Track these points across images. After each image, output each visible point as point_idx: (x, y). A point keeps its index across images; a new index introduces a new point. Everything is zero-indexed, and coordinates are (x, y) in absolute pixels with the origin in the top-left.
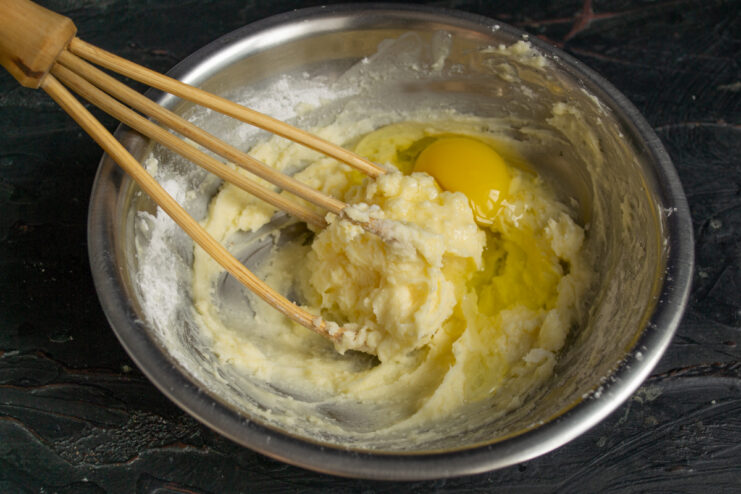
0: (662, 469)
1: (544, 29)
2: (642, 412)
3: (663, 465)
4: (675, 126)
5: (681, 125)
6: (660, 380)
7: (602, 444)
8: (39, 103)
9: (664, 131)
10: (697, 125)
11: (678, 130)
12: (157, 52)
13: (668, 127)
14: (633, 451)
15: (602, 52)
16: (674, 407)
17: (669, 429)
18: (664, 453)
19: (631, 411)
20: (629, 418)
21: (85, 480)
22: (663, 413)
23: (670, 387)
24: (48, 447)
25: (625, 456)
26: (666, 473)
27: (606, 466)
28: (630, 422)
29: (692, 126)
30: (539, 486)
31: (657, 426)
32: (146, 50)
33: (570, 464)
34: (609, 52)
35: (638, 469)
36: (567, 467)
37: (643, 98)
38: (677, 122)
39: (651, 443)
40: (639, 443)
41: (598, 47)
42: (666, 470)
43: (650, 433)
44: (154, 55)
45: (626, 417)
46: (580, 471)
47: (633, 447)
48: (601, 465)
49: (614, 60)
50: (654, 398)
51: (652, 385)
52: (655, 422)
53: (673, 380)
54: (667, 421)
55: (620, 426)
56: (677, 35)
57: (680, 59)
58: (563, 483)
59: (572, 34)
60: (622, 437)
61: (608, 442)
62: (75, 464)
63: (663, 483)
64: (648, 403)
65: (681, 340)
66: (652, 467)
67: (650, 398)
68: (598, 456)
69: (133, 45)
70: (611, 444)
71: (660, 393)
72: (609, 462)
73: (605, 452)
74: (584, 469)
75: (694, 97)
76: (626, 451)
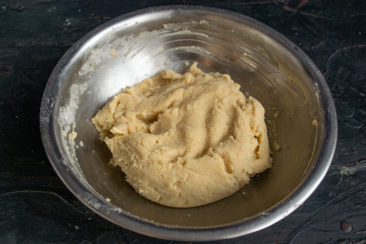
0: (359, 205)
1: (287, 3)
2: (348, 180)
3: (360, 203)
4: (352, 47)
5: (355, 46)
6: (355, 164)
7: (331, 195)
8: (50, 43)
9: (347, 49)
10: (363, 46)
11: (354, 48)
12: (105, 18)
13: (349, 47)
14: (345, 198)
15: (315, 13)
16: (363, 176)
17: (361, 187)
18: (360, 198)
19: (343, 179)
20: (342, 183)
21: (90, 219)
22: (358, 180)
23: (360, 167)
24: (70, 205)
25: (342, 200)
26: (361, 207)
27: (334, 205)
28: (343, 184)
29: (360, 46)
30: (303, 215)
31: (356, 186)
32: (99, 17)
33: (317, 204)
34: (318, 13)
35: (347, 206)
36: (315, 206)
37: (336, 34)
38: (353, 45)
39: (354, 193)
40: (348, 194)
41: (313, 11)
42: (361, 206)
43: (353, 189)
44: (104, 19)
45: (341, 182)
46: (322, 208)
47: (346, 195)
48: (331, 204)
49: (321, 17)
50: (353, 173)
51: (352, 167)
52: (355, 184)
53: (361, 164)
54: (360, 183)
55: (339, 186)
56: (350, 5)
57: (352, 16)
58: (314, 213)
59: (300, 5)
60: (340, 191)
61: (333, 194)
62: (84, 212)
63: (361, 212)
64: (350, 175)
65: (363, 146)
66: (355, 205)
67: (351, 173)
68: (329, 200)
69: (93, 15)
70: (335, 195)
71: (356, 171)
72: (335, 203)
73: (332, 198)
74: (323, 206)
75: (360, 33)
76: (342, 197)
